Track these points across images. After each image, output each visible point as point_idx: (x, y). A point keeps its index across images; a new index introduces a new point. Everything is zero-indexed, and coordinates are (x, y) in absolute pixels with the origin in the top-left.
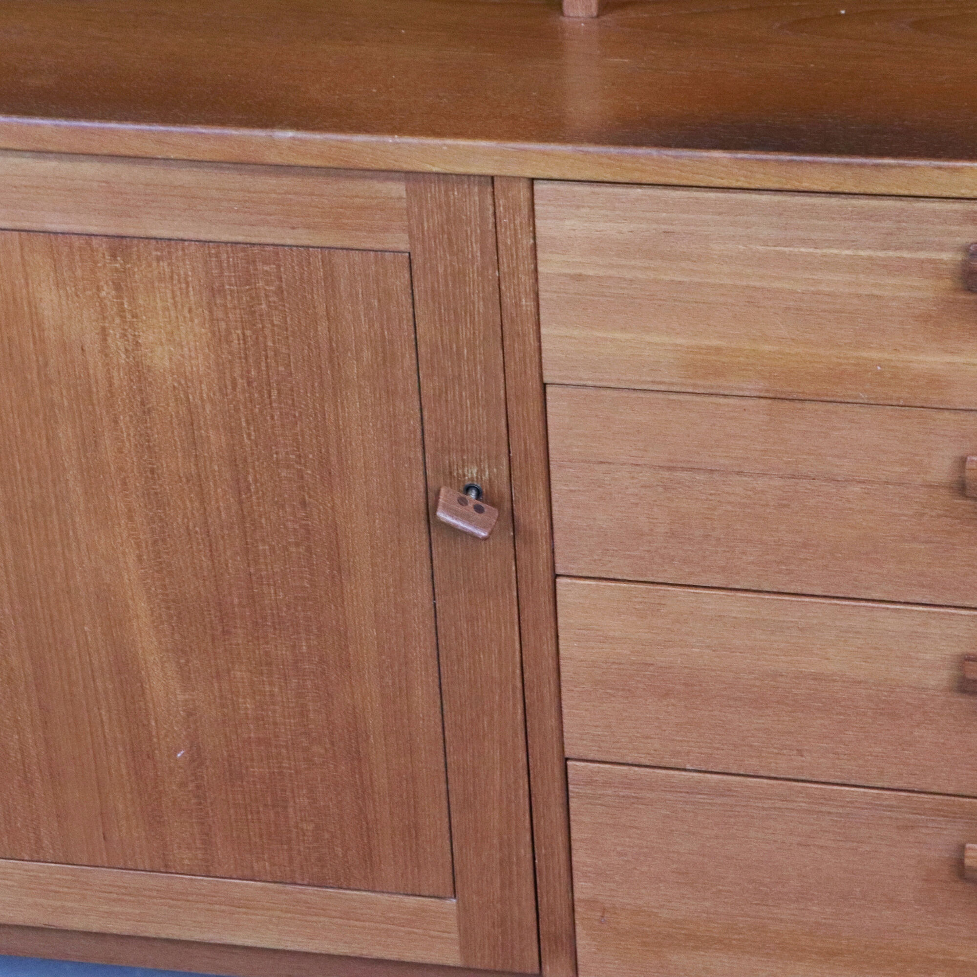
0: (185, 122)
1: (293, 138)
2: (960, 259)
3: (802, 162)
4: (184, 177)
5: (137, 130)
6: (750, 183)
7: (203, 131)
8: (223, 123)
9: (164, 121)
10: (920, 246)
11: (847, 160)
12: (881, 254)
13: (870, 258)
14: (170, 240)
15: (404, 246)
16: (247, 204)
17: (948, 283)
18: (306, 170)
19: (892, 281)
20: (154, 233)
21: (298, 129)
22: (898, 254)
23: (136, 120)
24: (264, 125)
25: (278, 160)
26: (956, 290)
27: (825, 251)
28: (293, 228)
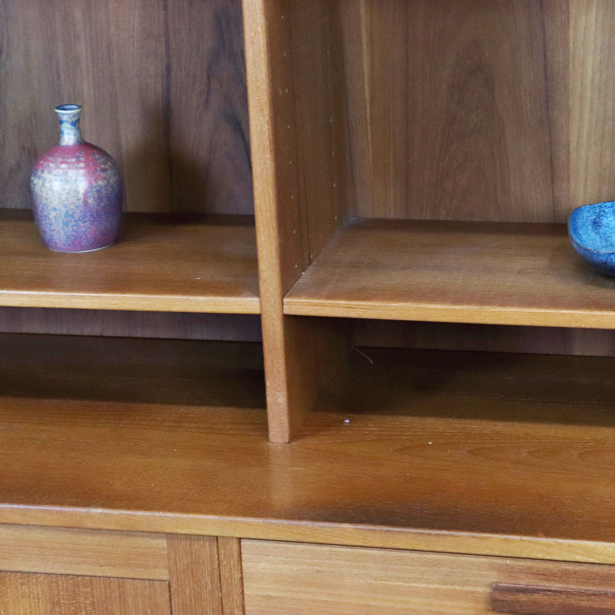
0: (39, 503)
1: (101, 513)
2: (489, 591)
3: (395, 531)
4: (37, 535)
5: (11, 508)
6: (365, 543)
7: (50, 508)
8: (62, 504)
9: (27, 502)
10: (466, 583)
11: (420, 531)
12: (443, 587)
13: (437, 590)
14: (29, 573)
15: (166, 577)
16: (74, 552)
17: (482, 606)
18: (110, 532)
19: (450, 603)
20: (20, 569)
21: (105, 508)
22: (453, 587)
23: (12, 502)
24: (85, 505)
25: (92, 526)
26: (488, 610)
27: (410, 584)
28: (101, 566)
